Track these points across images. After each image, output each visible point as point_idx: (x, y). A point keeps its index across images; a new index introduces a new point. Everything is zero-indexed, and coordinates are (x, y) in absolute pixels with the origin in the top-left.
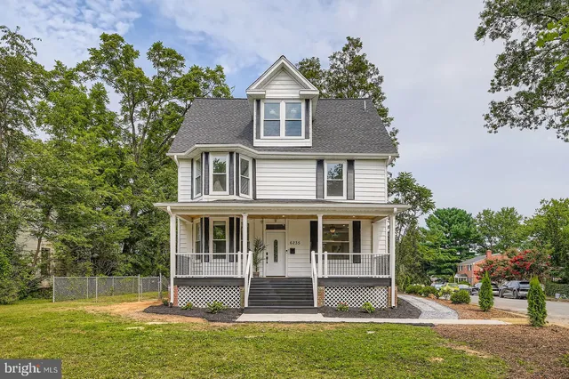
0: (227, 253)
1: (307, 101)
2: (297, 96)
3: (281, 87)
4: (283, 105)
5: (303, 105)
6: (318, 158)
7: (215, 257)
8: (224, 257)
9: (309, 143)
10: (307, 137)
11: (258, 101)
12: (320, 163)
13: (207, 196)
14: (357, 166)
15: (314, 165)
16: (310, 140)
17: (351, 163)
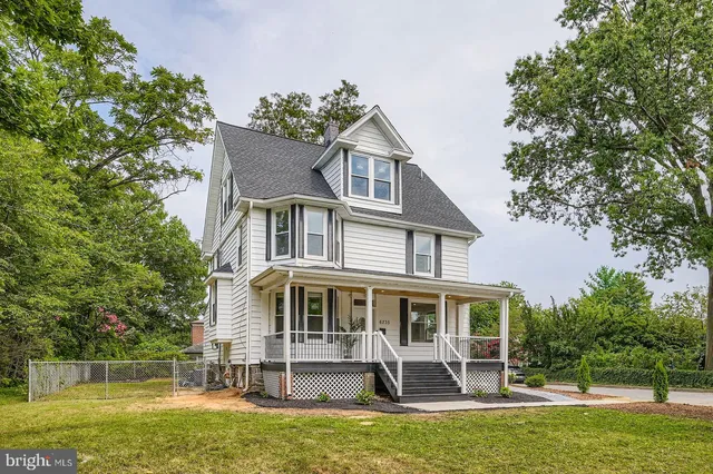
0: (325, 332)
1: (397, 162)
2: (386, 154)
3: (370, 140)
4: (371, 161)
5: (392, 165)
6: (408, 227)
7: (310, 336)
8: (321, 337)
9: (398, 209)
10: (397, 203)
11: (346, 151)
12: (410, 234)
13: (301, 260)
14: (444, 241)
15: (403, 236)
16: (400, 207)
17: (438, 237)
